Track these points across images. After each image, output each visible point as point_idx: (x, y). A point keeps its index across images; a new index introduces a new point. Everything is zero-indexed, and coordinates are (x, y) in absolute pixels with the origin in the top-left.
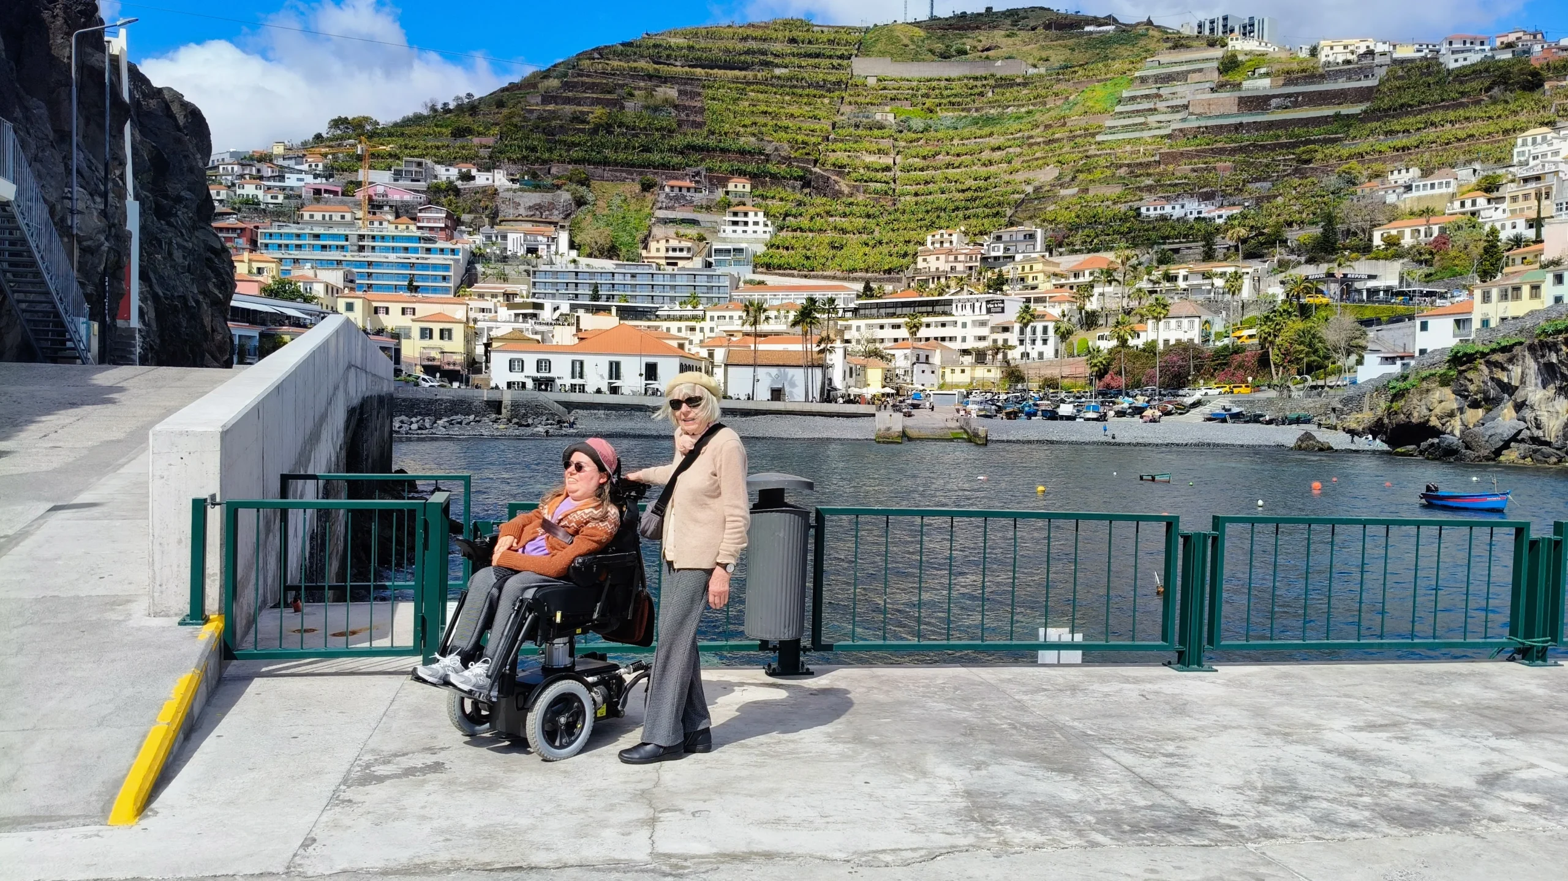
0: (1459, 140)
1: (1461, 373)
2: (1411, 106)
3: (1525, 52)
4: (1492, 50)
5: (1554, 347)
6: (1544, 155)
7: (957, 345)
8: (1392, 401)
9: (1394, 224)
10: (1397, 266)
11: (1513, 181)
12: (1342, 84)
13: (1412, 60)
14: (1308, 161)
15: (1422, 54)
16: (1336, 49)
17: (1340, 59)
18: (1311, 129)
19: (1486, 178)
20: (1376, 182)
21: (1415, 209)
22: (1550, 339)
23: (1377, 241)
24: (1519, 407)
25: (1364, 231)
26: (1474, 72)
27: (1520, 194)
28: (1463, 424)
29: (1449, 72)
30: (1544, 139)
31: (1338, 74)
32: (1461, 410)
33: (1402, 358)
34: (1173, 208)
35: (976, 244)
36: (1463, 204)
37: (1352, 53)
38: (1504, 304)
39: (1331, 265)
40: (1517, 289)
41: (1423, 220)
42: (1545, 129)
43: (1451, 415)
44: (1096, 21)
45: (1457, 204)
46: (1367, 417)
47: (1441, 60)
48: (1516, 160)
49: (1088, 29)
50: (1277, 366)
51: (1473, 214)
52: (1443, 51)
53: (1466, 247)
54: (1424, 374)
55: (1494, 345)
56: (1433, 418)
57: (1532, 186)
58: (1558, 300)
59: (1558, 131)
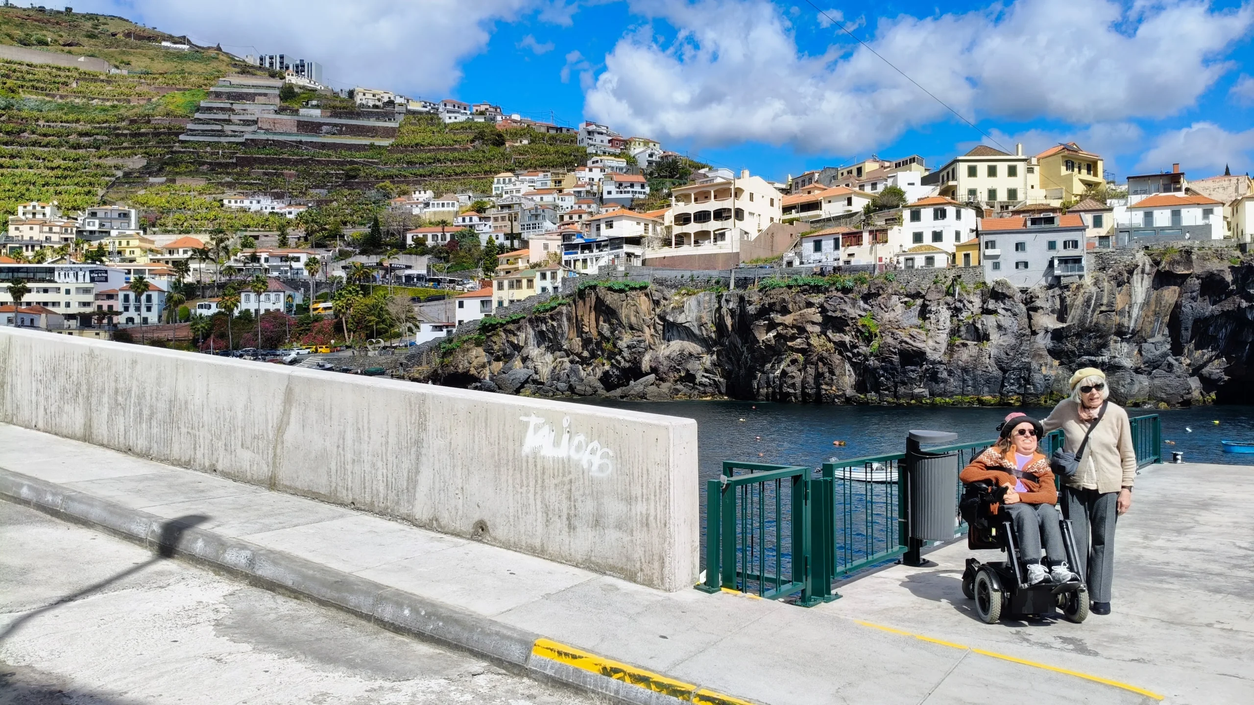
0: (456, 174)
1: (488, 337)
2: (422, 145)
3: (492, 120)
4: (471, 114)
5: (544, 321)
6: (512, 192)
7: (61, 310)
8: (443, 357)
9: (419, 229)
10: (425, 260)
11: (493, 207)
12: (372, 123)
13: (421, 113)
14: (355, 177)
15: (427, 109)
16: (367, 96)
17: (371, 104)
18: (354, 153)
19: (477, 203)
20: (403, 198)
21: (433, 220)
22: (542, 315)
23: (409, 241)
24: (525, 360)
25: (399, 233)
26: (462, 128)
27: (499, 216)
28: (491, 372)
29: (446, 126)
30: (510, 180)
31: (369, 115)
32: (489, 363)
33: (447, 327)
34: (251, 203)
35: (69, 218)
36: (464, 220)
37: (379, 100)
38: (511, 291)
39: (382, 257)
40: (519, 281)
41: (440, 228)
42: (510, 174)
43: (484, 366)
44: (171, 38)
45: (460, 219)
46: (425, 369)
47: (440, 116)
48: (494, 193)
49: (164, 44)
50: (349, 331)
51: (471, 226)
52: (441, 110)
53: (470, 250)
54: (465, 338)
55: (508, 319)
56: (472, 369)
57: (506, 211)
58: (544, 289)
59: (517, 176)
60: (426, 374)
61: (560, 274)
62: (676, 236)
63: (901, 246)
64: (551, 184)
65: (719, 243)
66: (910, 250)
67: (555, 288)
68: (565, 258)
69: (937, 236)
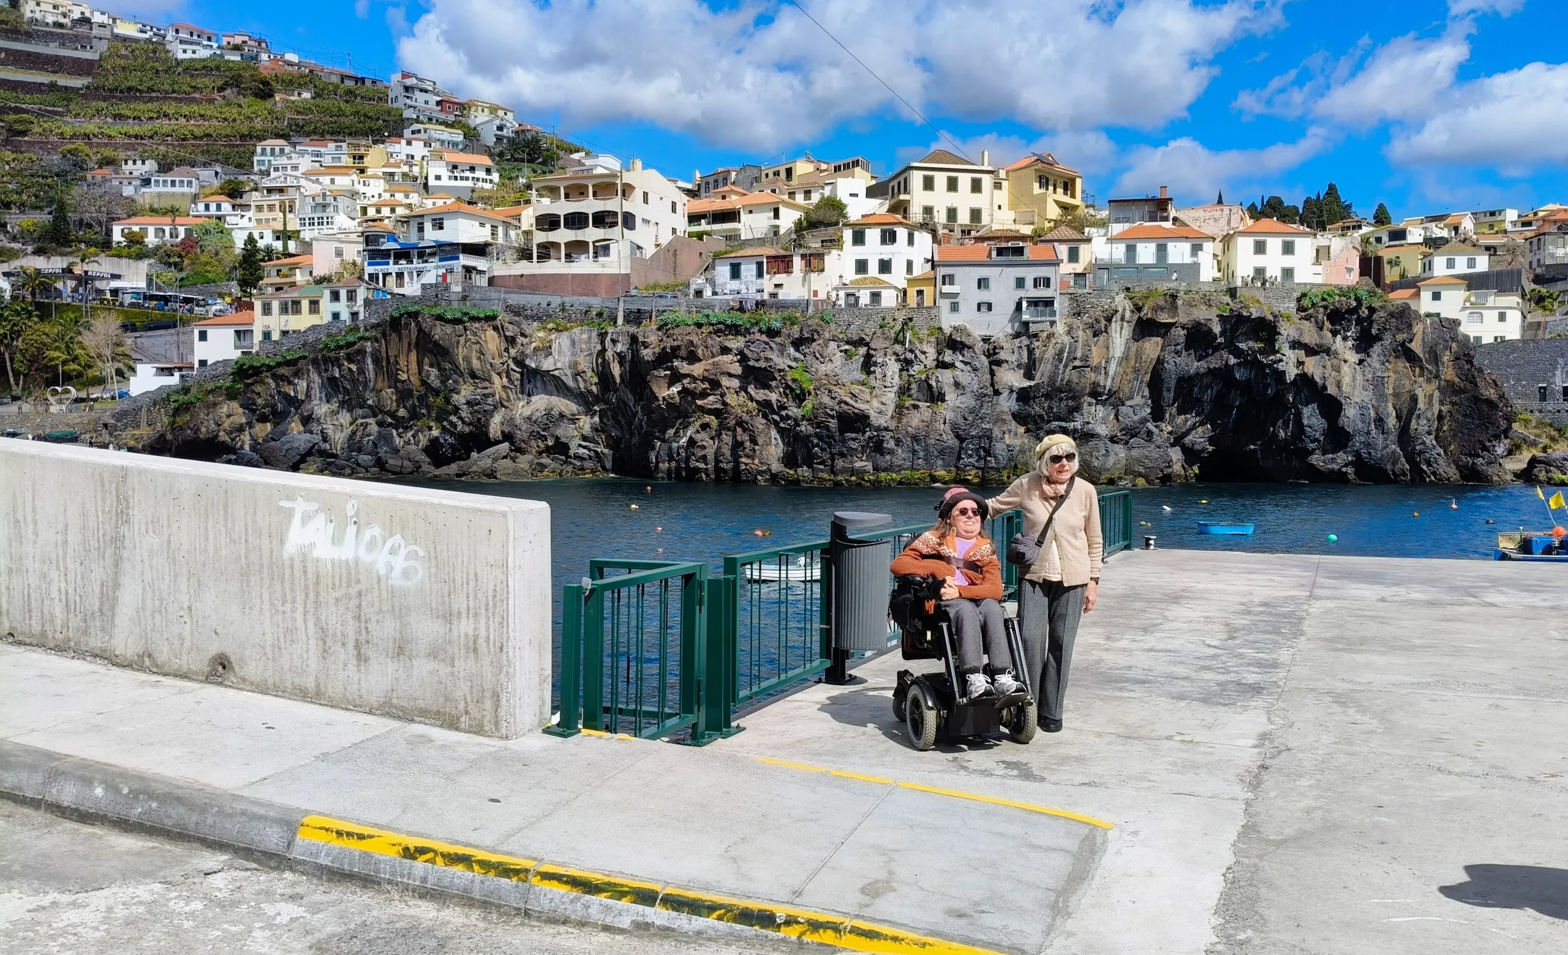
0: (195, 138)
1: (247, 386)
2: (138, 90)
3: (252, 58)
4: (219, 47)
5: (337, 362)
6: (285, 168)
8: (174, 416)
9: (134, 220)
10: (144, 266)
11: (256, 189)
12: (52, 49)
13: (136, 40)
14: (24, 133)
15: (146, 36)
16: (44, 7)
17: (50, 19)
18: (21, 96)
19: (229, 182)
20: (107, 171)
21: (156, 206)
22: (332, 354)
23: (117, 236)
24: (307, 420)
25: (100, 224)
26: (204, 67)
27: (265, 204)
28: (252, 439)
29: (179, 63)
30: (282, 151)
31: (47, 37)
32: (250, 425)
33: (180, 369)
36: (207, 207)
37: (64, 15)
38: (284, 317)
39: (71, 259)
40: (296, 303)
41: (168, 219)
42: (281, 142)
43: (240, 429)
45: (201, 206)
46: (145, 432)
47: (168, 47)
48: (256, 169)
50: (17, 374)
51: (219, 218)
52: (169, 38)
53: (217, 254)
54: (210, 386)
55: (279, 359)
56: (222, 433)
57: (276, 197)
58: (336, 316)
59: (294, 145)
60: (146, 440)
61: (362, 294)
62: (539, 246)
63: (841, 277)
64: (346, 160)
65: (601, 259)
66: (852, 282)
67: (354, 315)
68: (369, 270)
69: (885, 266)
